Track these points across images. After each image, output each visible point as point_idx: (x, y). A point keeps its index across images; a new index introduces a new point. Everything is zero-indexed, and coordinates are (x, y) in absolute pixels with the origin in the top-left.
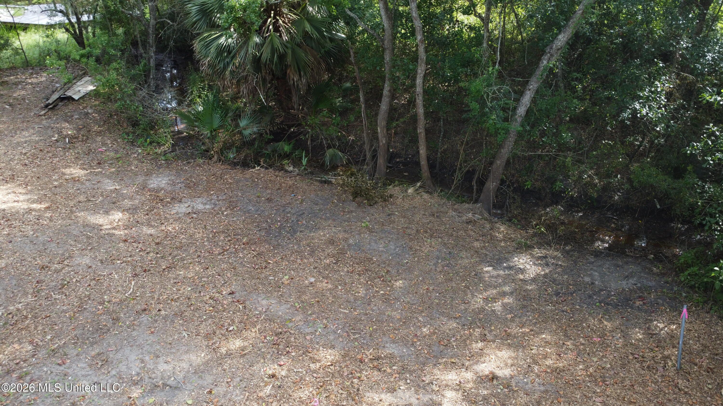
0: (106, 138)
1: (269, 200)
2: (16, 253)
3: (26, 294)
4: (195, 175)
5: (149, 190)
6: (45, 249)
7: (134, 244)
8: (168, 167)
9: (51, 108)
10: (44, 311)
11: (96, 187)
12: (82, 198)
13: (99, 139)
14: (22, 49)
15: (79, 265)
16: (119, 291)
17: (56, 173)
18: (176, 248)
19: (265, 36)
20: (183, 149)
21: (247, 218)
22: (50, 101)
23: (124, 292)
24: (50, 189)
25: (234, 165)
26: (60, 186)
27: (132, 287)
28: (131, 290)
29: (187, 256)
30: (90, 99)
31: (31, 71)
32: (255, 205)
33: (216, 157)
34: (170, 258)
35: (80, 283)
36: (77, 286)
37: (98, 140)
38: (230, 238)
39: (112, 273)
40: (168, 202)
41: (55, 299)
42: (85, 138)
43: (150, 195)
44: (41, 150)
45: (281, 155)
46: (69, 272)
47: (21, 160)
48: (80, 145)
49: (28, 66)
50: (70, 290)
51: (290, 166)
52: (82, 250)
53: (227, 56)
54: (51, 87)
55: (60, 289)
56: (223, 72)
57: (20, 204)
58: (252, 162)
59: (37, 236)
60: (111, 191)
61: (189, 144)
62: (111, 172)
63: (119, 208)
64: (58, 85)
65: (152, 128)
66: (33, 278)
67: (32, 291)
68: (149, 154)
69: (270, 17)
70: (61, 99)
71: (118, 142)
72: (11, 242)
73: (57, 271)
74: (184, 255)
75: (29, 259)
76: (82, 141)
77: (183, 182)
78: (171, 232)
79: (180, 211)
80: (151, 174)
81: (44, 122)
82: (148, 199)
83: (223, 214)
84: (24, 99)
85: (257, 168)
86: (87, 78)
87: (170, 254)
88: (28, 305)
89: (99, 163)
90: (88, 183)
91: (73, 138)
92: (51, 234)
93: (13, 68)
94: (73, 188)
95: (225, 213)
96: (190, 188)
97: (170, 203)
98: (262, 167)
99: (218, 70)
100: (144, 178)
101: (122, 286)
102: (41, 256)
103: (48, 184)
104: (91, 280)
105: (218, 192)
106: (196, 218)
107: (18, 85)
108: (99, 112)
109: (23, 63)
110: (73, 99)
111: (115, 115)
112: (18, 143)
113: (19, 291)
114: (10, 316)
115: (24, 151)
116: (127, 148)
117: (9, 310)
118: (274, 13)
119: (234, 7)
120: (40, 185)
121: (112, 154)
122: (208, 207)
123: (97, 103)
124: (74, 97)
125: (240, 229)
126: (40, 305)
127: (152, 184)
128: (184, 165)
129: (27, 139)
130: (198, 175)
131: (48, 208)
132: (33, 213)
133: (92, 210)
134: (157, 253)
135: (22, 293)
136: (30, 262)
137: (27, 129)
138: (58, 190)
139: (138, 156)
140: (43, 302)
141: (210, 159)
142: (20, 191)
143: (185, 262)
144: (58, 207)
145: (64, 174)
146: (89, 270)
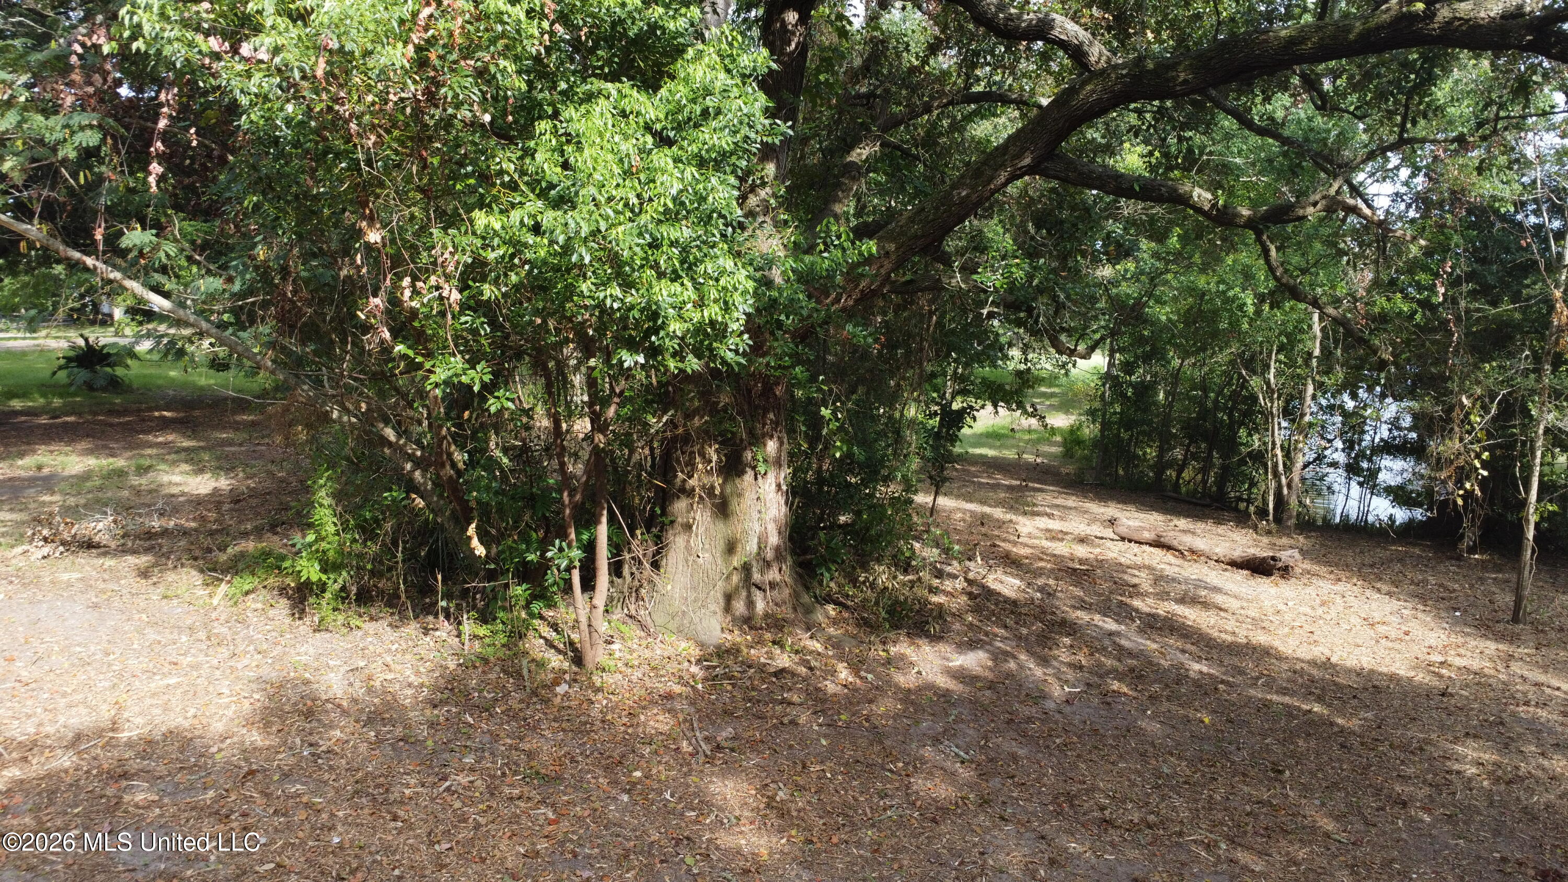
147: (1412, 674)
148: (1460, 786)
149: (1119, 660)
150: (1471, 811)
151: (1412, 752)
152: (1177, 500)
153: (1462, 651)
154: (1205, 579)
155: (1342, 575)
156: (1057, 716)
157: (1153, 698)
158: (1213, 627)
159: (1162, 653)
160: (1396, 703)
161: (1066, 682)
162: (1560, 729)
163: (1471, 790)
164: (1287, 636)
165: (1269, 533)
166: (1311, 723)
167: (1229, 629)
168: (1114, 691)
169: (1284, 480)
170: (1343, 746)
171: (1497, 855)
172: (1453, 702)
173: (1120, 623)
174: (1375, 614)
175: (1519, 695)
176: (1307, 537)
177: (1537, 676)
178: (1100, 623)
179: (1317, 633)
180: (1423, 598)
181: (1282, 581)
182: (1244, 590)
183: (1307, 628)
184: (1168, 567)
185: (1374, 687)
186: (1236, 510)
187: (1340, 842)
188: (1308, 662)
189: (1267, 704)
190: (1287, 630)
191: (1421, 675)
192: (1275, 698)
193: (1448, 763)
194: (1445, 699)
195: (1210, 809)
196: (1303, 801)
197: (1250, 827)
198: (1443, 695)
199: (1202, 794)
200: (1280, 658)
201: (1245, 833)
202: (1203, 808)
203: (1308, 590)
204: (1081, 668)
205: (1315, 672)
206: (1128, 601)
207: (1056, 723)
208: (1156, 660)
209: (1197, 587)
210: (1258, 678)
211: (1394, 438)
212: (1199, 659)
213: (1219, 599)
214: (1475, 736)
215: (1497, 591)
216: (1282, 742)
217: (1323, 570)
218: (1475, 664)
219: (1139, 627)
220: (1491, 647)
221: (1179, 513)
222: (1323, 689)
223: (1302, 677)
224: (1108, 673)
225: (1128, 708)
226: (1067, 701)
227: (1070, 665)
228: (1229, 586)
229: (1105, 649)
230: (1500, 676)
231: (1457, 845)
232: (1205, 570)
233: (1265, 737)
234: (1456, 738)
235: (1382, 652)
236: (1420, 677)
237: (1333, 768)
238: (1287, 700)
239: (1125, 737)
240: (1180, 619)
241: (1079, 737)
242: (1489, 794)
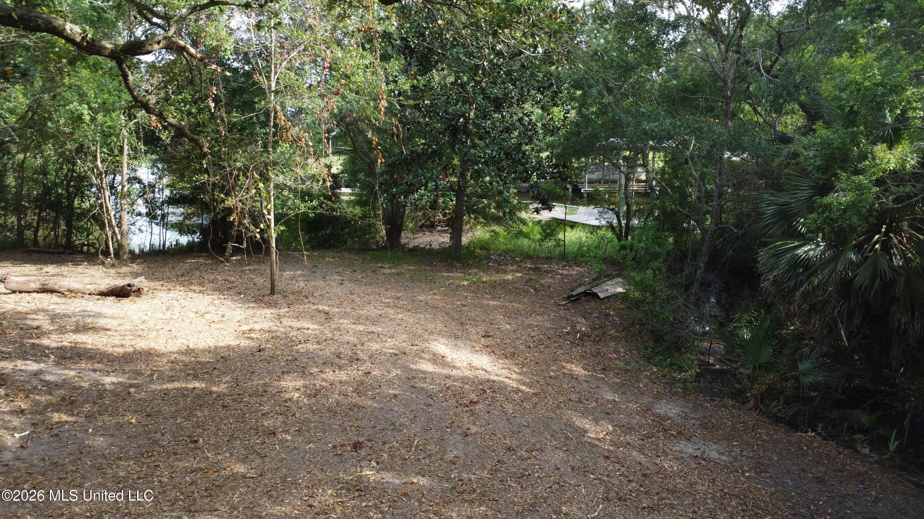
0: (620, 346)
1: (820, 480)
2: (489, 424)
3: (483, 468)
4: (717, 417)
5: (653, 414)
6: (519, 432)
7: (616, 465)
8: (684, 397)
9: (572, 301)
10: (494, 493)
11: (593, 391)
12: (574, 397)
13: (613, 344)
14: (564, 241)
15: (547, 462)
16: (581, 508)
17: (557, 364)
18: (668, 490)
19: (865, 255)
20: (710, 383)
21: (778, 491)
22: (574, 293)
23: (587, 512)
24: (545, 377)
25: (776, 420)
26: (555, 378)
27: (598, 510)
28: (596, 514)
29: (678, 505)
30: (616, 301)
31: (565, 263)
32: (796, 480)
33: (752, 402)
34: (656, 498)
35: (542, 481)
36: (537, 482)
37: (611, 345)
38: (745, 508)
39: (580, 486)
40: (672, 435)
41: (510, 486)
42: (597, 338)
43: (652, 420)
44: (549, 338)
45: (852, 428)
46: (534, 465)
47: (526, 341)
48: (590, 345)
49: (564, 258)
50: (529, 483)
51: (864, 447)
52: (556, 448)
53: (802, 273)
54: (579, 281)
55: (518, 478)
56: (791, 292)
57: (510, 382)
58: (804, 423)
59: (515, 417)
60: (608, 400)
61: (719, 380)
62: (614, 382)
63: (611, 421)
64: (587, 279)
65: (678, 349)
66: (496, 455)
67: (490, 467)
68: (665, 376)
69: (879, 232)
70: (585, 294)
71: (631, 353)
72: (489, 412)
73: (522, 459)
74: (675, 502)
75: (499, 436)
76: (594, 341)
77: (699, 419)
78: (666, 470)
79: (685, 450)
80: (661, 399)
81: (561, 312)
82: (649, 424)
83: (743, 473)
84: (549, 287)
85: (809, 434)
86: (620, 280)
87: (657, 494)
88: (481, 479)
89: (604, 369)
90: (585, 385)
91: (583, 335)
92: (530, 420)
93: (549, 259)
94: (568, 384)
95: (747, 474)
96: (705, 427)
97: (675, 437)
98: (819, 434)
99: (785, 288)
100: (650, 399)
101: (587, 505)
102: (511, 436)
103: (545, 372)
104: (555, 483)
105: (744, 446)
106: (704, 466)
107: (548, 273)
108: (621, 317)
109: (560, 255)
110: (598, 297)
111: (638, 324)
112: (530, 325)
113: (478, 462)
114: (460, 483)
115: (532, 334)
116: (642, 363)
117: (462, 476)
118: (886, 228)
119: (830, 206)
120: (536, 370)
121: (622, 364)
122: (724, 458)
123: (622, 306)
124: (600, 294)
125: (764, 502)
126: (492, 485)
127: (658, 408)
128: (706, 400)
129: (540, 324)
130: (721, 417)
131: (536, 394)
132: (520, 394)
133: (580, 412)
134: (641, 486)
135: (480, 465)
136: (500, 439)
137: (542, 315)
138: (552, 381)
139: (650, 375)
140: (497, 484)
141: (744, 403)
142: (515, 369)
143: (674, 511)
144: (546, 398)
145: (564, 367)
146: (556, 472)
147: (237, 342)
148: (294, 408)
149: (51, 394)
150: (307, 421)
151: (261, 395)
152: (38, 252)
153: (255, 319)
154: (87, 309)
155: (170, 285)
156: (18, 463)
157: (89, 417)
158: (107, 345)
159: (80, 377)
160: (239, 364)
161: (15, 429)
162: (321, 353)
163: (301, 408)
164: (157, 337)
165: (113, 266)
166: (198, 397)
167: (117, 342)
168: (57, 423)
169: (117, 230)
170: (224, 407)
171: (330, 445)
172: (266, 354)
173: (39, 362)
174: (200, 308)
175: (294, 338)
176: (138, 264)
177: (296, 324)
178: (23, 367)
179: (174, 330)
180: (219, 290)
181: (137, 299)
182: (115, 311)
183: (167, 328)
184: (56, 307)
185: (222, 358)
186: (82, 252)
187: (253, 478)
188: (177, 353)
189: (166, 393)
190: (154, 333)
191: (243, 342)
192: (169, 386)
193: (282, 395)
194: (262, 353)
195: (164, 492)
196: (220, 458)
197: (196, 495)
198: (260, 351)
199: (153, 482)
200: (161, 355)
201: (195, 500)
202: (159, 493)
203: (156, 301)
204: (22, 411)
205: (184, 358)
206: (37, 341)
207: (18, 470)
208: (77, 385)
209: (83, 317)
210: (152, 375)
211: (175, 195)
212: (108, 374)
213: (102, 322)
214: (288, 372)
215: (254, 277)
216: (187, 419)
217: (157, 284)
218: (266, 325)
219: (54, 361)
220: (268, 312)
221: (46, 262)
222: (194, 369)
223: (177, 364)
224: (46, 407)
225: (74, 433)
226: (22, 447)
227: (12, 413)
228: (104, 310)
229: (35, 388)
230: (281, 329)
231: (310, 448)
232: (84, 302)
233: (176, 419)
234: (279, 377)
235: (216, 333)
236: (245, 343)
237: (225, 425)
238: (177, 385)
239: (80, 459)
240: (82, 346)
241: (43, 475)
242: (310, 407)
